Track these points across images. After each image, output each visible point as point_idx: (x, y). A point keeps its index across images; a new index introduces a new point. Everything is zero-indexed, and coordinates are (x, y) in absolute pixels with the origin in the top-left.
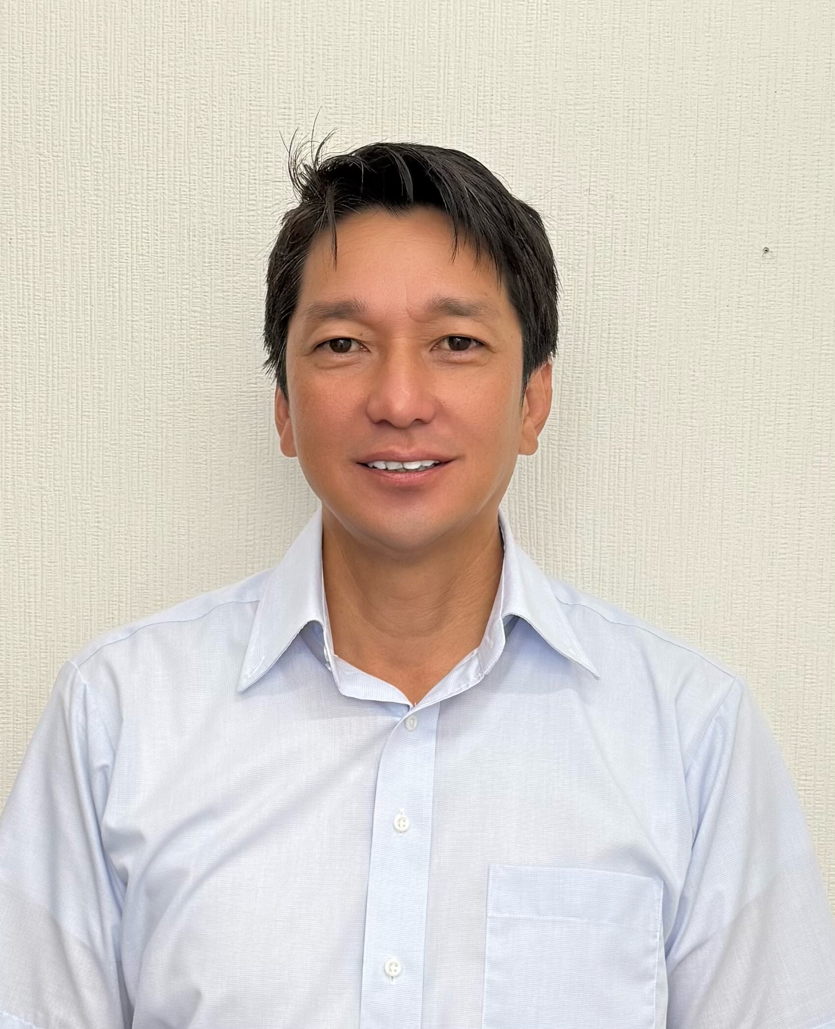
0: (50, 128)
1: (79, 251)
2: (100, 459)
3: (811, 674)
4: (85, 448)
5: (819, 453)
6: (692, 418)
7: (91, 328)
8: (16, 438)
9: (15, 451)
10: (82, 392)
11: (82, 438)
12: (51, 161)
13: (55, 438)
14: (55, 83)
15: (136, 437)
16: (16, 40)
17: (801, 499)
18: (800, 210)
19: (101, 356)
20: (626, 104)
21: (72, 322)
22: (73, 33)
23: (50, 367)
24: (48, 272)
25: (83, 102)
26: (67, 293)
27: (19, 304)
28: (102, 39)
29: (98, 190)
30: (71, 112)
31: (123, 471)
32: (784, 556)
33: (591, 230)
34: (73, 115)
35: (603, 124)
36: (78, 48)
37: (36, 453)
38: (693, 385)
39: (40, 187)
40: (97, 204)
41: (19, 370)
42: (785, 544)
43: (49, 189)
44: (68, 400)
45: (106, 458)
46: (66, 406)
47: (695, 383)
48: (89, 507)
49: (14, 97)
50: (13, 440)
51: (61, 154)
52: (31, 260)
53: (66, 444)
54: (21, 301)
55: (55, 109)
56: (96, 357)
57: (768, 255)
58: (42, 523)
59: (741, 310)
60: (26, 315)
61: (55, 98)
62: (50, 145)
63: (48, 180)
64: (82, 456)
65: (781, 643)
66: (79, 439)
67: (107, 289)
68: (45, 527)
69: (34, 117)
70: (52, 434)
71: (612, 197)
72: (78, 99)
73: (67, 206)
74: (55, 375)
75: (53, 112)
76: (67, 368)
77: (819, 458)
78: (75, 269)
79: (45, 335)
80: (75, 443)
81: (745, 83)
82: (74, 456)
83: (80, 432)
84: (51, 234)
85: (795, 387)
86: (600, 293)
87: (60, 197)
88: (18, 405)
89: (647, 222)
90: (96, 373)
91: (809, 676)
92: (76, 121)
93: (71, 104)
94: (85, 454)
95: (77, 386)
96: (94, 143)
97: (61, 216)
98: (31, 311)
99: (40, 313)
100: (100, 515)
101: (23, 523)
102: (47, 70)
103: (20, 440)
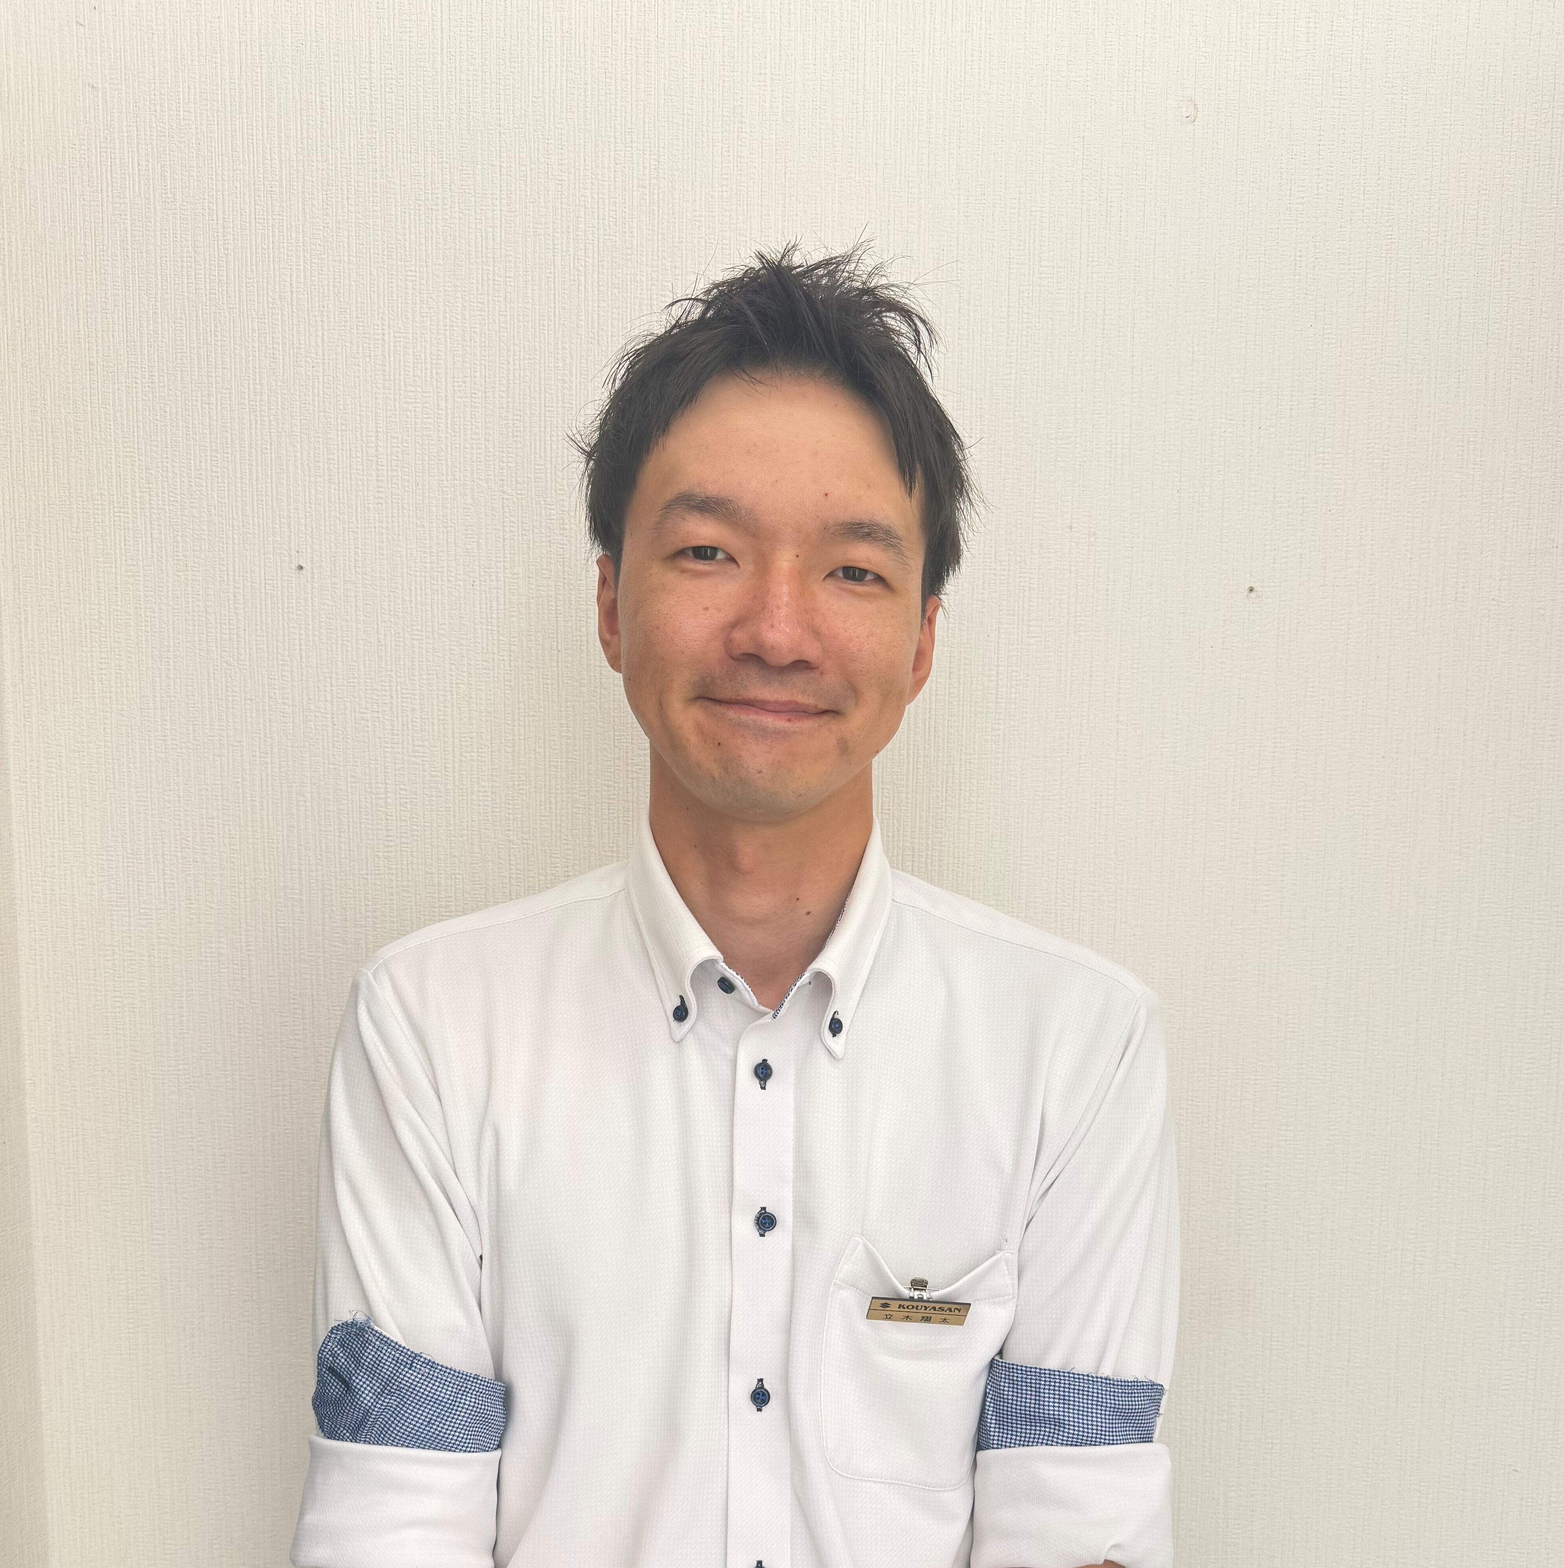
0: (514, 465)
1: (545, 594)
2: (570, 811)
3: (1294, 1023)
4: (553, 800)
5: (1303, 798)
6: (1174, 763)
7: (558, 674)
8: (482, 790)
9: (481, 803)
10: (550, 740)
11: (550, 789)
12: (515, 499)
13: (522, 789)
14: (519, 418)
15: (606, 788)
16: (478, 374)
17: (1284, 845)
18: (1285, 549)
19: (569, 704)
20: (1109, 438)
21: (539, 668)
22: (537, 367)
23: (516, 715)
24: (512, 616)
25: (548, 438)
26: (533, 638)
27: (482, 648)
28: (567, 372)
29: (564, 529)
30: (535, 448)
31: (593, 823)
32: (1266, 904)
33: (1073, 568)
34: (538, 451)
35: (1085, 459)
36: (543, 382)
37: (503, 805)
38: (1177, 729)
39: (504, 527)
40: (563, 544)
41: (483, 719)
42: (1268, 891)
43: (512, 529)
44: (535, 750)
45: (575, 810)
46: (533, 756)
47: (1178, 726)
48: (558, 860)
49: (476, 433)
50: (479, 791)
51: (525, 492)
52: (495, 603)
53: (533, 795)
54: (485, 645)
55: (519, 445)
56: (563, 705)
57: (1253, 595)
58: (510, 877)
59: (1225, 651)
60: (491, 660)
61: (519, 434)
62: (514, 482)
63: (512, 519)
64: (551, 808)
65: (1263, 991)
66: (547, 791)
67: (574, 634)
68: (513, 881)
69: (496, 454)
70: (519, 785)
71: (1095, 534)
72: (543, 434)
73: (531, 546)
74: (522, 723)
75: (517, 448)
76: (533, 716)
77: (1303, 803)
78: (540, 612)
79: (510, 681)
80: (543, 795)
81: (1229, 417)
82: (543, 807)
83: (547, 783)
84: (515, 576)
85: (1279, 730)
86: (1082, 634)
87: (525, 537)
88: (483, 755)
89: (1129, 560)
90: (563, 722)
91: (1292, 1026)
92: (540, 457)
93: (535, 440)
94: (553, 806)
95: (545, 735)
96: (559, 480)
97: (525, 556)
98: (496, 657)
99: (506, 658)
100: (570, 869)
101: (490, 878)
102: (511, 405)
103: (486, 791)
